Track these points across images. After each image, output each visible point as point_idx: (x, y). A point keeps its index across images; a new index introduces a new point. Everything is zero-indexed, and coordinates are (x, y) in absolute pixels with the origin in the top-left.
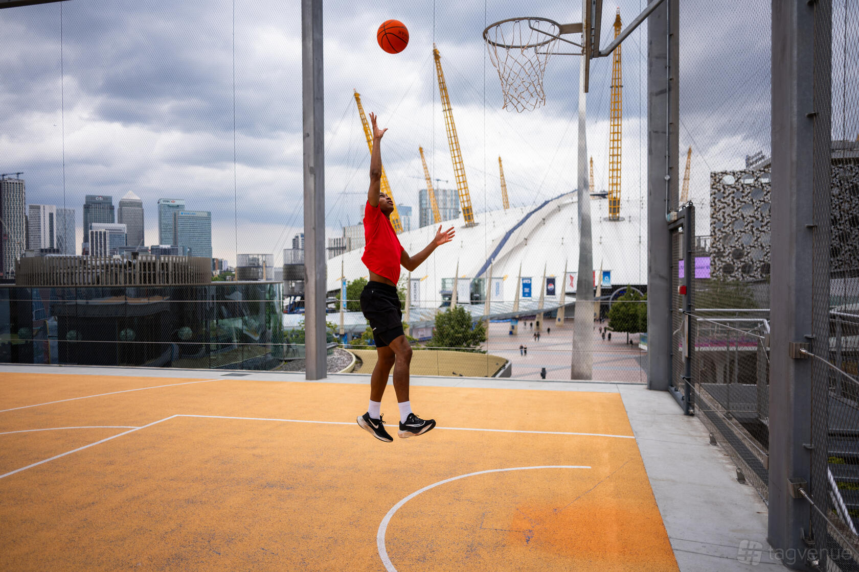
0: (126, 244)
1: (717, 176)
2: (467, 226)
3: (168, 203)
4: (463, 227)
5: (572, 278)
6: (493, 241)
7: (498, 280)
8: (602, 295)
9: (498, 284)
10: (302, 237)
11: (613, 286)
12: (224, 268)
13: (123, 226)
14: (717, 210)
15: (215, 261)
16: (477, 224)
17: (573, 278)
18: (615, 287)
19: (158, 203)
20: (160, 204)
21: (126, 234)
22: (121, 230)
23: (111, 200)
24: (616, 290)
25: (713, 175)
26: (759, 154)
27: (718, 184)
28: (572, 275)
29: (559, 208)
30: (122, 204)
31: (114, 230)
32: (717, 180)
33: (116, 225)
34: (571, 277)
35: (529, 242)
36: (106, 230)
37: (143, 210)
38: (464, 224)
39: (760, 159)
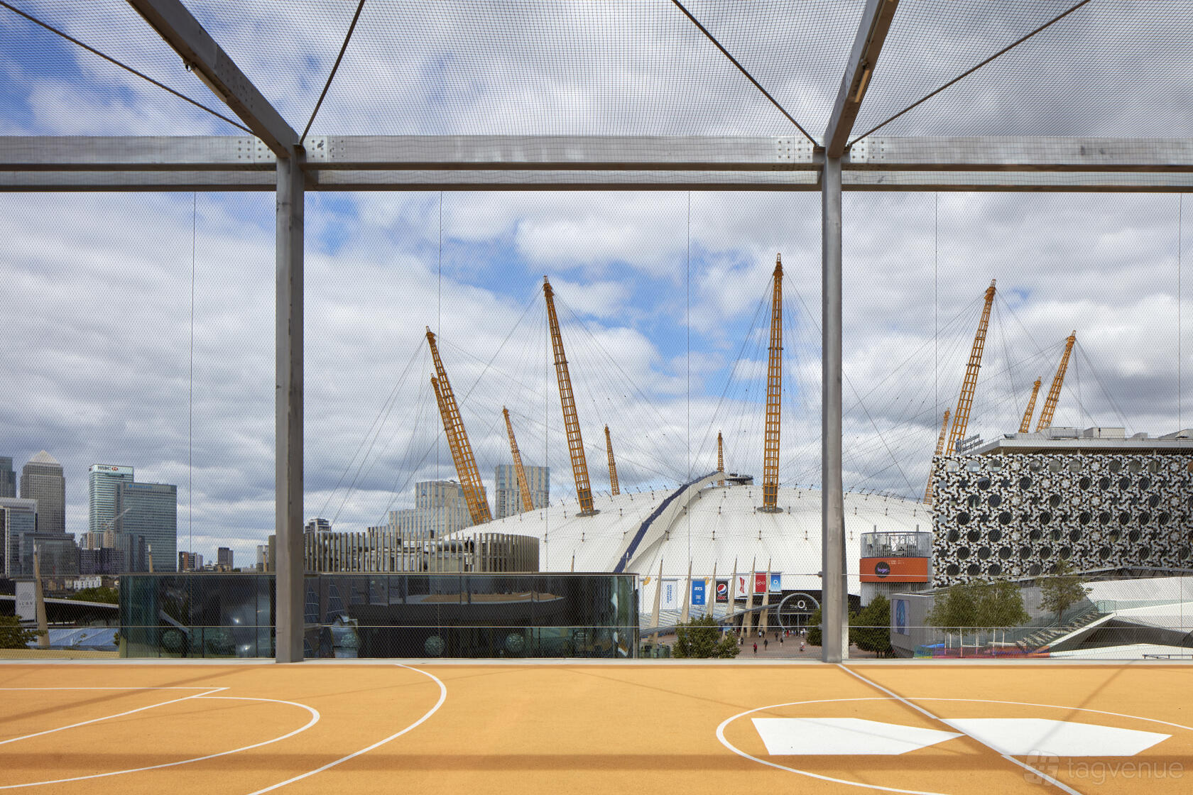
0: (36, 529)
1: (941, 461)
2: (582, 515)
3: (107, 471)
4: (578, 515)
5: (742, 581)
6: (625, 533)
7: (669, 583)
8: (770, 603)
9: (669, 587)
10: (318, 524)
11: (783, 591)
12: (198, 566)
13: (31, 502)
14: (941, 501)
15: (183, 556)
16: (597, 512)
17: (744, 581)
18: (785, 593)
19: (90, 470)
20: (92, 472)
21: (36, 515)
22: (28, 508)
23: (11, 463)
24: (786, 596)
25: (935, 460)
26: (975, 438)
27: (941, 471)
28: (742, 577)
29: (700, 494)
30: (29, 469)
31: (16, 508)
32: (941, 466)
33: (18, 499)
34: (741, 579)
35: (671, 536)
36: (4, 507)
37: (63, 480)
38: (580, 511)
39: (976, 444)
